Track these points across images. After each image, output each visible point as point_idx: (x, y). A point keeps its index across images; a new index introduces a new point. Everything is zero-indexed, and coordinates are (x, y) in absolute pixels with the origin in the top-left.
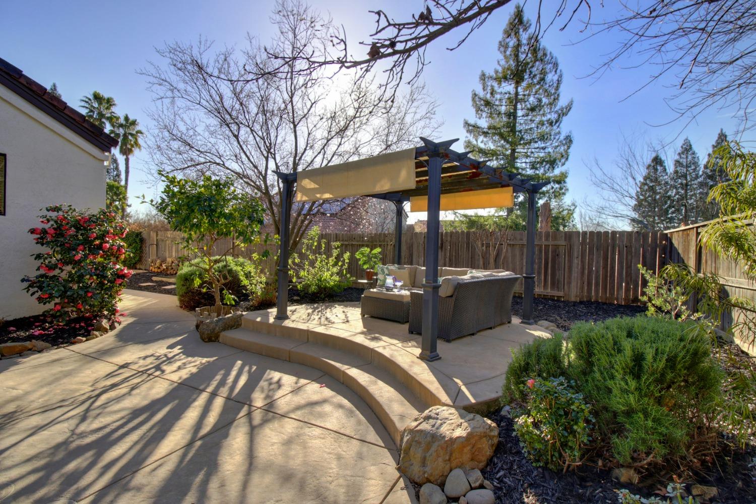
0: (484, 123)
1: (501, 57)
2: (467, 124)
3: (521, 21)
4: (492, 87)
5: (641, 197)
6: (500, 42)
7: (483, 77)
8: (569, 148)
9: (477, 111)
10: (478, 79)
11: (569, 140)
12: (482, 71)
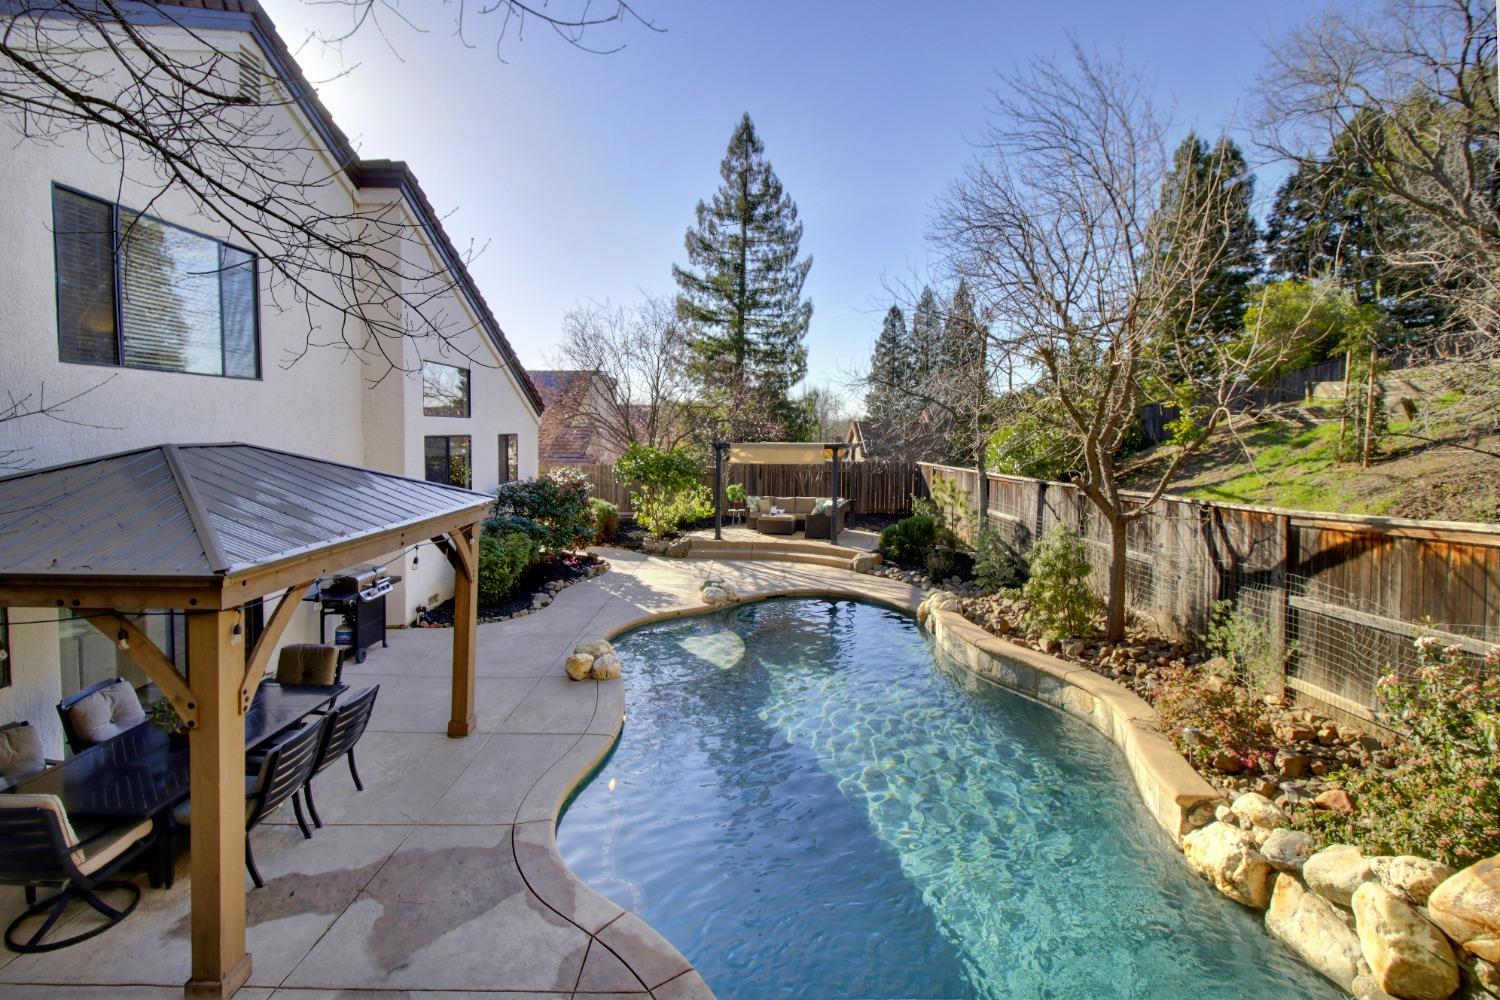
0: (700, 273)
1: (724, 184)
2: (677, 271)
3: (751, 139)
4: (711, 222)
5: (878, 364)
6: (723, 162)
7: (701, 209)
8: (808, 317)
9: (691, 253)
10: (695, 210)
11: (808, 309)
12: (701, 200)
